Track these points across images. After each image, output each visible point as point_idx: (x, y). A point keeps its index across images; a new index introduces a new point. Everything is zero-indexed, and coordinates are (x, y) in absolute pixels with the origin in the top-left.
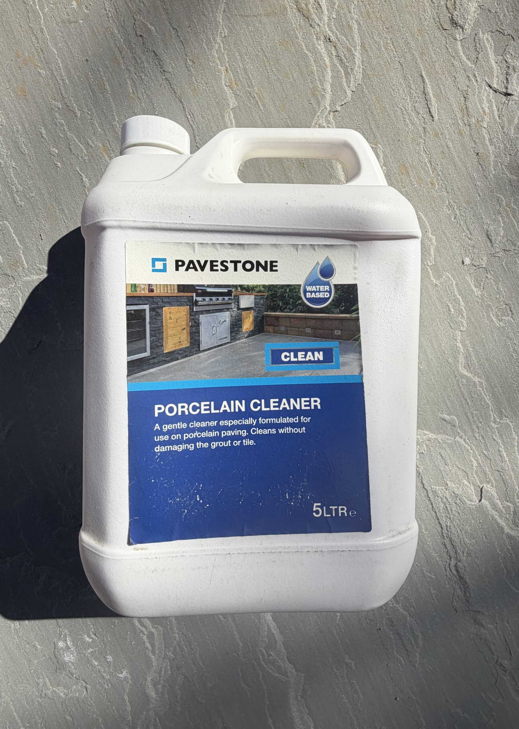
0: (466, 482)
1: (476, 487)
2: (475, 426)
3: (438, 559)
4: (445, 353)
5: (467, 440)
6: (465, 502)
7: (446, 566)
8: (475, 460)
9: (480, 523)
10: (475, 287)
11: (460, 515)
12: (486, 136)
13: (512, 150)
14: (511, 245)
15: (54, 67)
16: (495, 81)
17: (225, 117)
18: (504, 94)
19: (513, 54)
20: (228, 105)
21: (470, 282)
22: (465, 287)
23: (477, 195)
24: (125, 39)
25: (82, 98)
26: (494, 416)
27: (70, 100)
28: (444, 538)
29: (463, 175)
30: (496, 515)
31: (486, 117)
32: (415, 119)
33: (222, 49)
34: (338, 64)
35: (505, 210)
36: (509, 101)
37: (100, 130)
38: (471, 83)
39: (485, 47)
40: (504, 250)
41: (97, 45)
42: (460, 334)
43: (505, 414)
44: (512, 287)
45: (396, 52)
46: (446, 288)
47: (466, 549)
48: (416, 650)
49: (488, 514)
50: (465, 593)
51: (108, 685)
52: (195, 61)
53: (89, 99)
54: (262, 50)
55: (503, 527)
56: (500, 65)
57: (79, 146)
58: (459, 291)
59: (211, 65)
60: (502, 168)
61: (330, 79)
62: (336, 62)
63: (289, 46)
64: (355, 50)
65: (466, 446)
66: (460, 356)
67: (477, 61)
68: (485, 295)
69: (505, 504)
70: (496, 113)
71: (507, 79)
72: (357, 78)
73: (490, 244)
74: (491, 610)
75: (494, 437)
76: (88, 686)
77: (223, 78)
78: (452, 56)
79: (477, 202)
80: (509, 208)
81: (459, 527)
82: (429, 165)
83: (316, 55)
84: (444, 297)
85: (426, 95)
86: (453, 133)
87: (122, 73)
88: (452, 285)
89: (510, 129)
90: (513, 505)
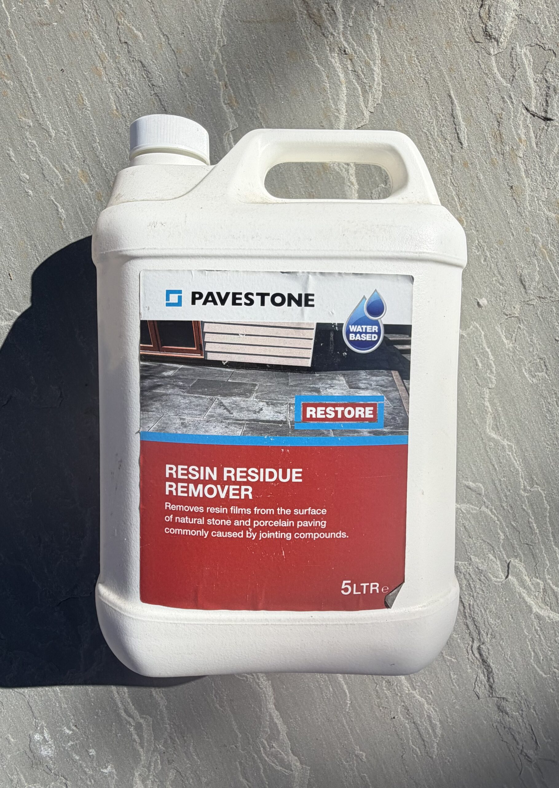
0: (491, 557)
1: (502, 562)
2: (502, 495)
3: (459, 640)
4: (471, 413)
5: (494, 510)
6: (490, 578)
7: (468, 649)
8: (502, 532)
9: (506, 601)
10: (506, 338)
11: (484, 593)
12: (521, 167)
13: (550, 183)
14: (547, 291)
15: (23, 77)
16: (533, 104)
17: (224, 140)
18: (543, 118)
19: (554, 73)
20: (228, 126)
21: (501, 333)
22: (495, 339)
23: (510, 234)
24: (107, 45)
25: (57, 115)
26: (524, 484)
27: (43, 117)
28: (466, 617)
29: (495, 211)
30: (524, 592)
31: (522, 145)
32: (442, 146)
33: (221, 60)
34: (354, 81)
35: (541, 251)
36: (548, 126)
37: (78, 152)
38: (505, 105)
39: (523, 64)
40: (539, 297)
41: (74, 53)
42: (488, 392)
43: (537, 481)
44: (548, 339)
45: (421, 67)
46: (474, 340)
47: (491, 631)
48: (434, 741)
49: (515, 592)
50: (489, 678)
51: (91, 781)
52: (189, 74)
53: (65, 116)
54: (267, 62)
55: (532, 605)
56: (539, 84)
57: (54, 171)
58: (488, 343)
59: (208, 79)
60: (539, 204)
61: (345, 97)
62: (352, 77)
63: (298, 58)
64: (374, 64)
65: (493, 516)
66: (488, 416)
67: (513, 80)
68: (517, 348)
69: (534, 581)
70: (533, 140)
71: (547, 101)
72: (376, 97)
73: (524, 290)
74: (517, 697)
75: (524, 507)
76: (68, 782)
77: (221, 95)
78: (485, 73)
79: (509, 242)
80: (546, 249)
81: (483, 606)
82: (456, 199)
83: (329, 69)
84: (471, 349)
85: (454, 118)
86: (485, 163)
87: (103, 86)
88: (480, 336)
89: (549, 159)
90: (543, 582)
